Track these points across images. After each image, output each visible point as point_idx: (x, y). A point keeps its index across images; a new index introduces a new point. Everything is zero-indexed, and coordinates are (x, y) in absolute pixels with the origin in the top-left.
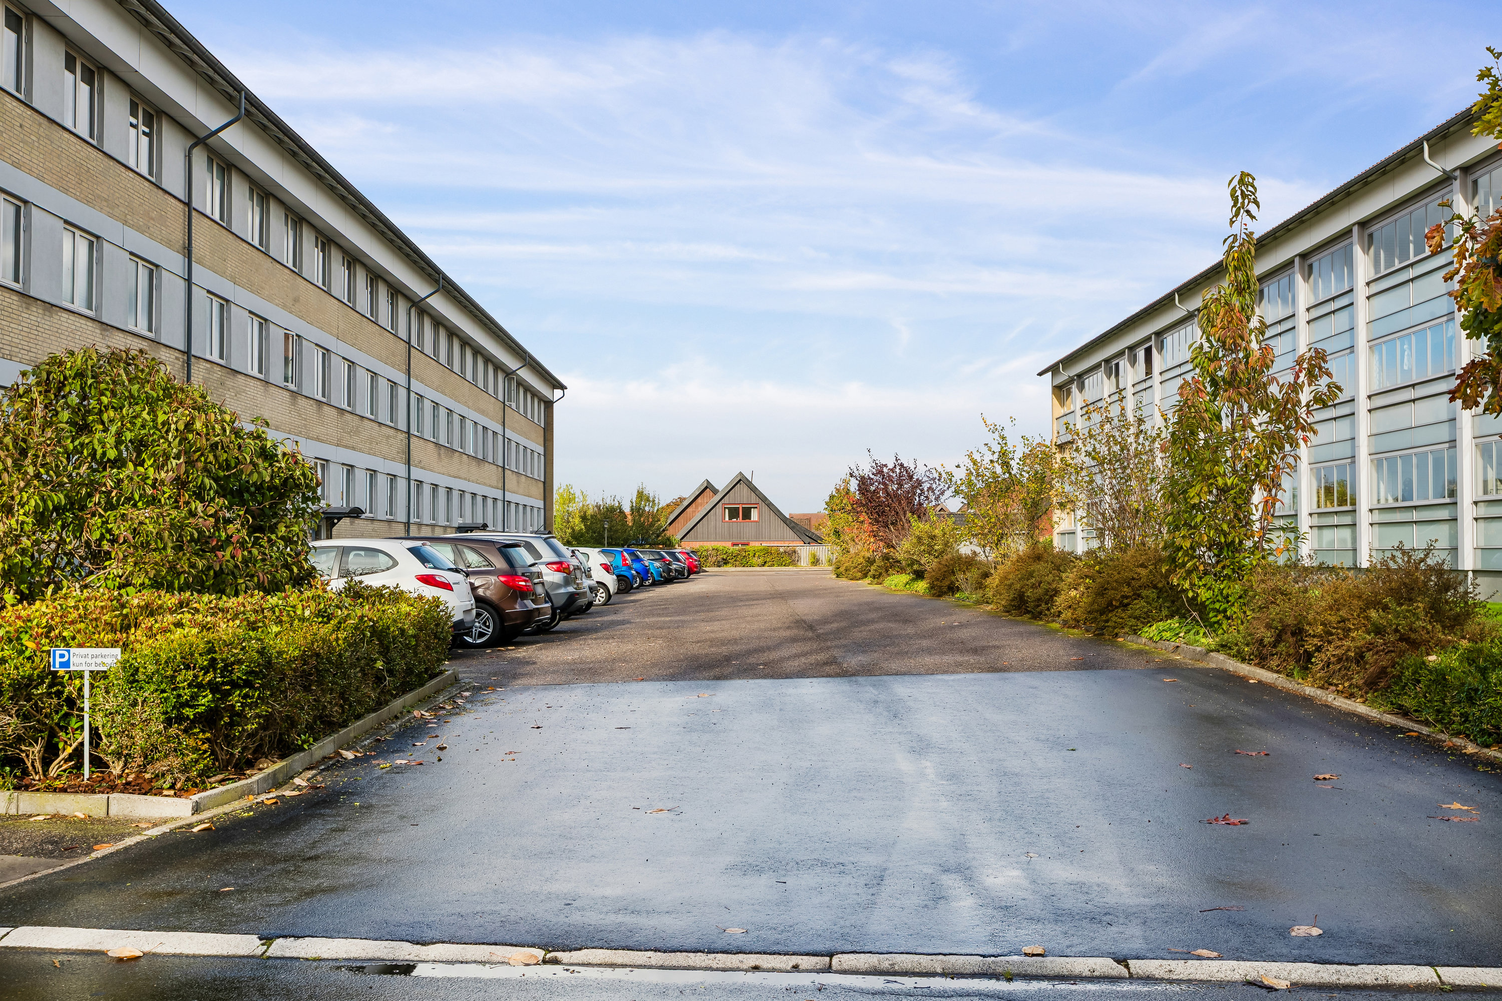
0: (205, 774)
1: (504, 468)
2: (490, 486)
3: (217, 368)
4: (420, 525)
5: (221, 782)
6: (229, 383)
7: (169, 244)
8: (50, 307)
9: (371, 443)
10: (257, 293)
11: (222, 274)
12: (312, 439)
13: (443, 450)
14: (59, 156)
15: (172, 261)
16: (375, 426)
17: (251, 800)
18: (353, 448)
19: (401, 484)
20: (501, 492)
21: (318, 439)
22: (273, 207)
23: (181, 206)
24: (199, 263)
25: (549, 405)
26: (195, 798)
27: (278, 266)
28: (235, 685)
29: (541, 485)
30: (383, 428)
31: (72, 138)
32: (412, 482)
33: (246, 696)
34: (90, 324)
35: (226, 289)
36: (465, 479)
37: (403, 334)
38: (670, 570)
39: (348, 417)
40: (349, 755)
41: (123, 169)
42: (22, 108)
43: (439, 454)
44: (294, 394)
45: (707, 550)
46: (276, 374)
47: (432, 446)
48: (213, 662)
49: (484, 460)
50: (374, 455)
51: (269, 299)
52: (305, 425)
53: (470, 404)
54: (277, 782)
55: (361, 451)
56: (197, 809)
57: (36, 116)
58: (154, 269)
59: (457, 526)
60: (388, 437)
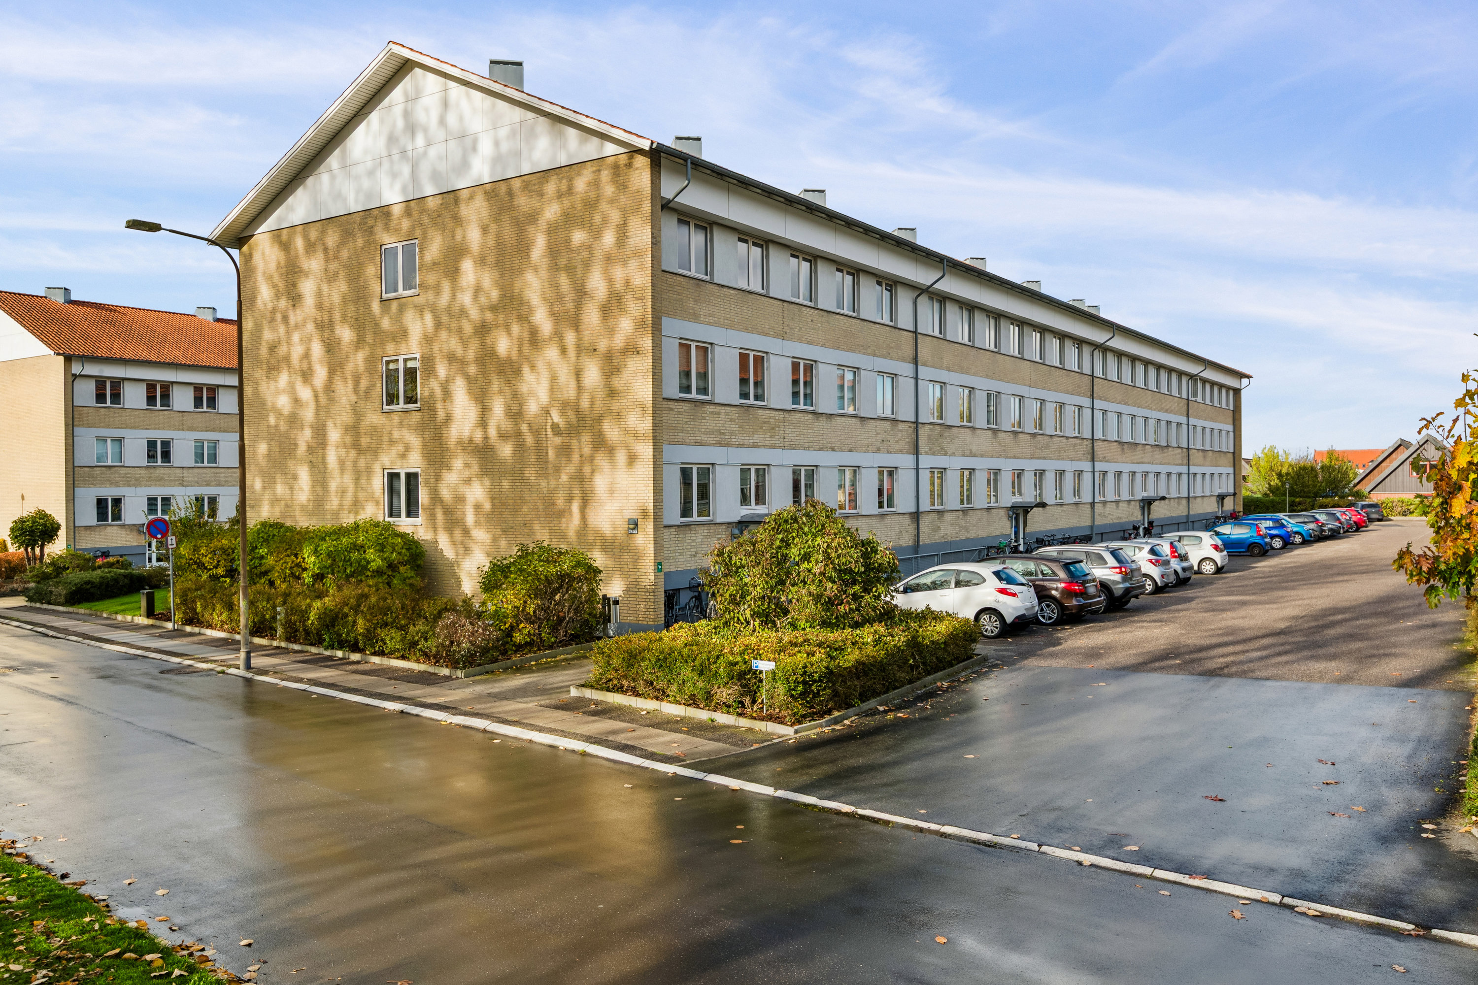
0: (804, 716)
1: (1188, 449)
2: (1174, 464)
3: (937, 427)
4: (1104, 503)
5: (810, 721)
6: (946, 434)
7: (903, 360)
8: (830, 416)
9: (1059, 452)
10: (967, 373)
11: (941, 368)
12: (1010, 458)
13: (1126, 446)
14: (834, 330)
15: (906, 369)
16: (1064, 440)
17: (818, 730)
18: (1044, 458)
19: (1087, 478)
20: (1186, 467)
21: (1015, 457)
22: (979, 317)
23: (911, 334)
24: (924, 365)
25: (1237, 392)
26: (796, 727)
27: (982, 351)
28: (815, 681)
29: (1231, 456)
30: (1070, 440)
31: (842, 317)
32: (1097, 475)
33: (820, 686)
34: (854, 419)
35: (944, 376)
36: (1149, 463)
37: (1087, 370)
38: (1324, 531)
39: (1040, 438)
40: (881, 709)
41: (872, 325)
42: (812, 310)
43: (1123, 450)
44: (995, 432)
45: (1392, 502)
46: (980, 420)
47: (1115, 444)
48: (805, 672)
49: (1168, 446)
50: (1063, 459)
51: (975, 374)
52: (1004, 450)
53: (1153, 407)
54: (836, 721)
55: (1051, 459)
56: (796, 732)
57: (820, 312)
58: (894, 376)
59: (1140, 498)
60: (1075, 445)
